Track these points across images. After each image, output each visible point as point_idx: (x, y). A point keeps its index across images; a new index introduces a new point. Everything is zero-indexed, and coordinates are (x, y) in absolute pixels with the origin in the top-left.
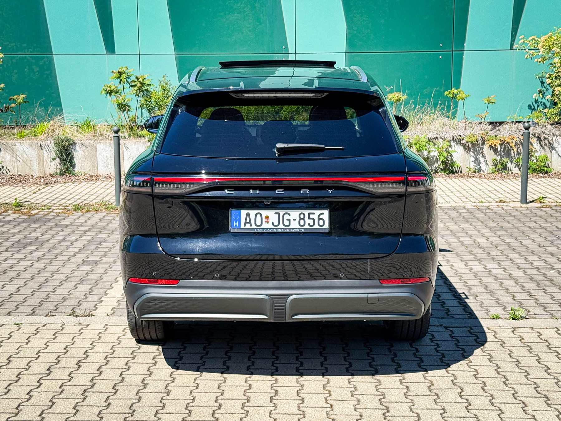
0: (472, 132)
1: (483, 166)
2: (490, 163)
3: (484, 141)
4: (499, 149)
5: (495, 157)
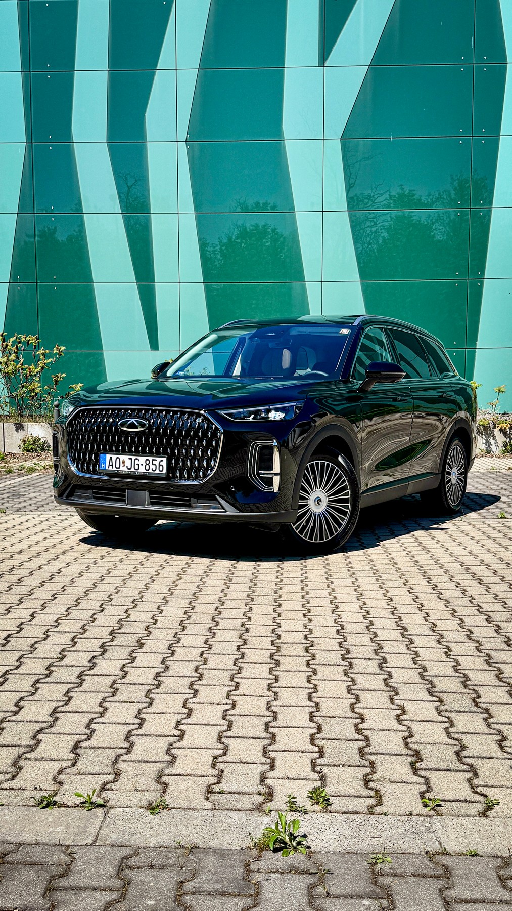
0: (484, 417)
1: (493, 448)
2: (501, 444)
3: (495, 425)
4: (508, 433)
5: (505, 439)
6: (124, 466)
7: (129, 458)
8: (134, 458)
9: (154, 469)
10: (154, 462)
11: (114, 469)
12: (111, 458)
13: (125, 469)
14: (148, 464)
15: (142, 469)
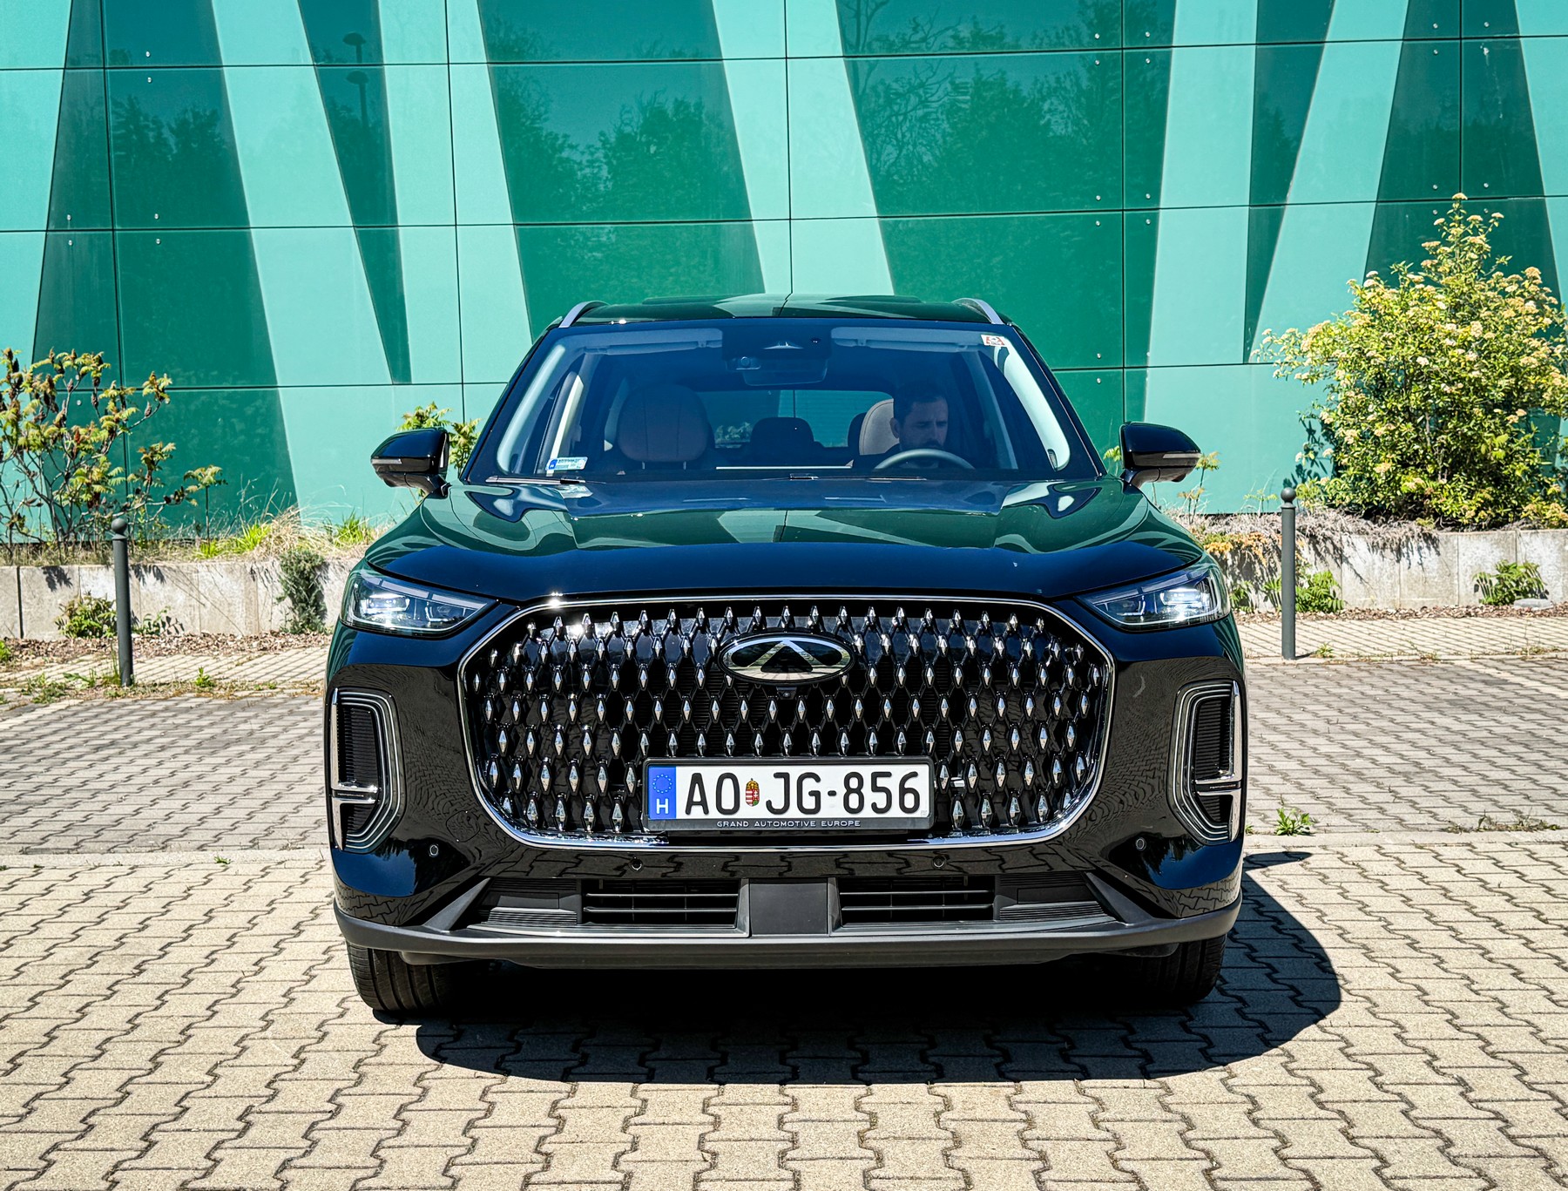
6: (755, 801)
7: (777, 775)
8: (795, 772)
9: (882, 804)
10: (881, 782)
11: (714, 814)
12: (697, 779)
13: (761, 812)
14: (858, 791)
15: (833, 810)
